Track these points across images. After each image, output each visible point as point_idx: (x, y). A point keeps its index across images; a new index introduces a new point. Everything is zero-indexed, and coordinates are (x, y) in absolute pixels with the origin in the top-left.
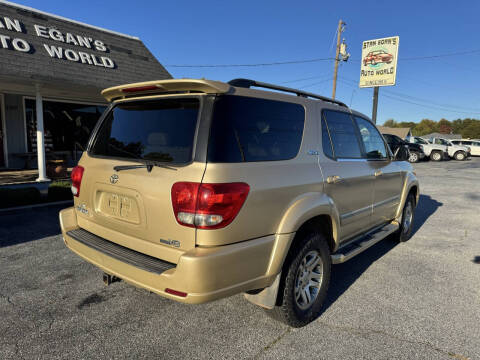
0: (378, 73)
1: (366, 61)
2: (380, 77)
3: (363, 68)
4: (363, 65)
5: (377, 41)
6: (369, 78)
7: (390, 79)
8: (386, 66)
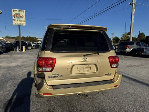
0: (19, 21)
1: (14, 16)
2: (20, 22)
3: (13, 18)
4: (13, 17)
5: (18, 10)
6: (16, 22)
7: (24, 23)
8: (22, 19)
